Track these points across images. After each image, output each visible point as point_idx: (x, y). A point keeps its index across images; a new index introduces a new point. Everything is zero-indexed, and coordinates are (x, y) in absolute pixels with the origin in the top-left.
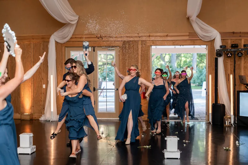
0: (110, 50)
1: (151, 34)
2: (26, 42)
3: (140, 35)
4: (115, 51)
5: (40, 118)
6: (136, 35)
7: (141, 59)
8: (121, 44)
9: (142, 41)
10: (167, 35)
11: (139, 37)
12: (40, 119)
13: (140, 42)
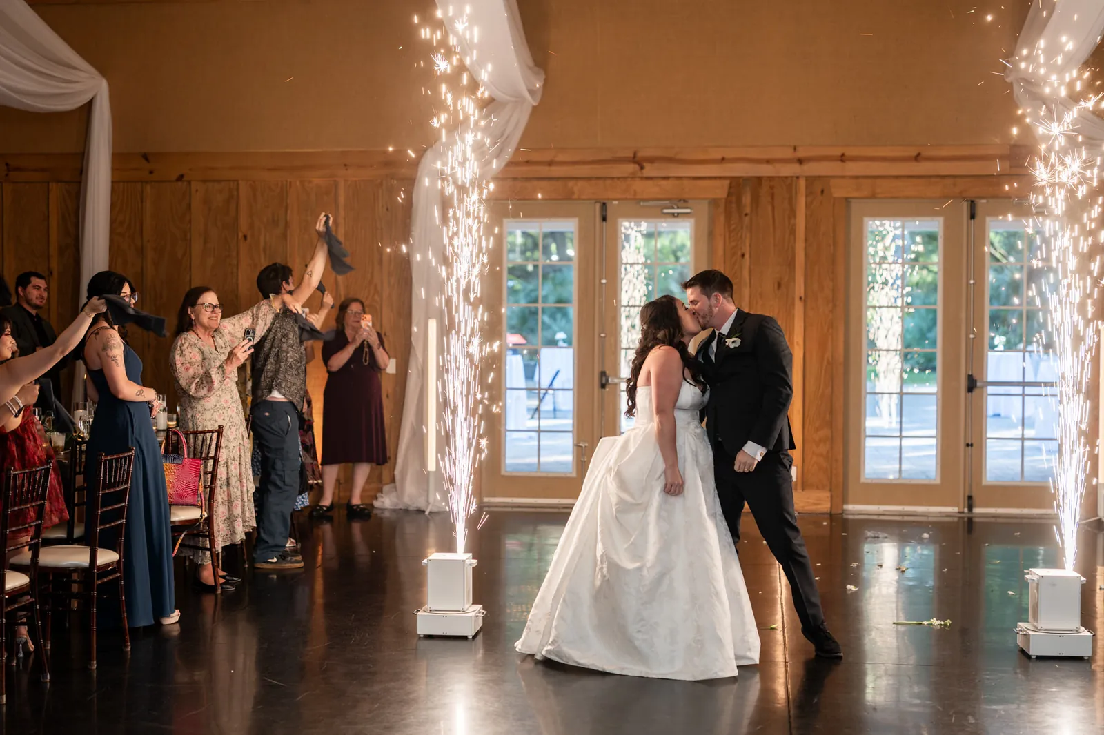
0: (673, 214)
1: (850, 152)
2: (316, 181)
3: (801, 153)
4: (692, 220)
5: (376, 498)
6: (789, 154)
7: (806, 255)
8: (720, 190)
9: (811, 180)
10: (919, 154)
11: (800, 161)
12: (377, 504)
13: (802, 183)
